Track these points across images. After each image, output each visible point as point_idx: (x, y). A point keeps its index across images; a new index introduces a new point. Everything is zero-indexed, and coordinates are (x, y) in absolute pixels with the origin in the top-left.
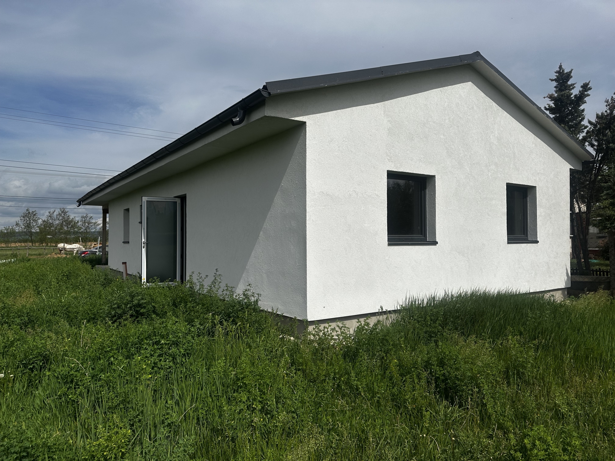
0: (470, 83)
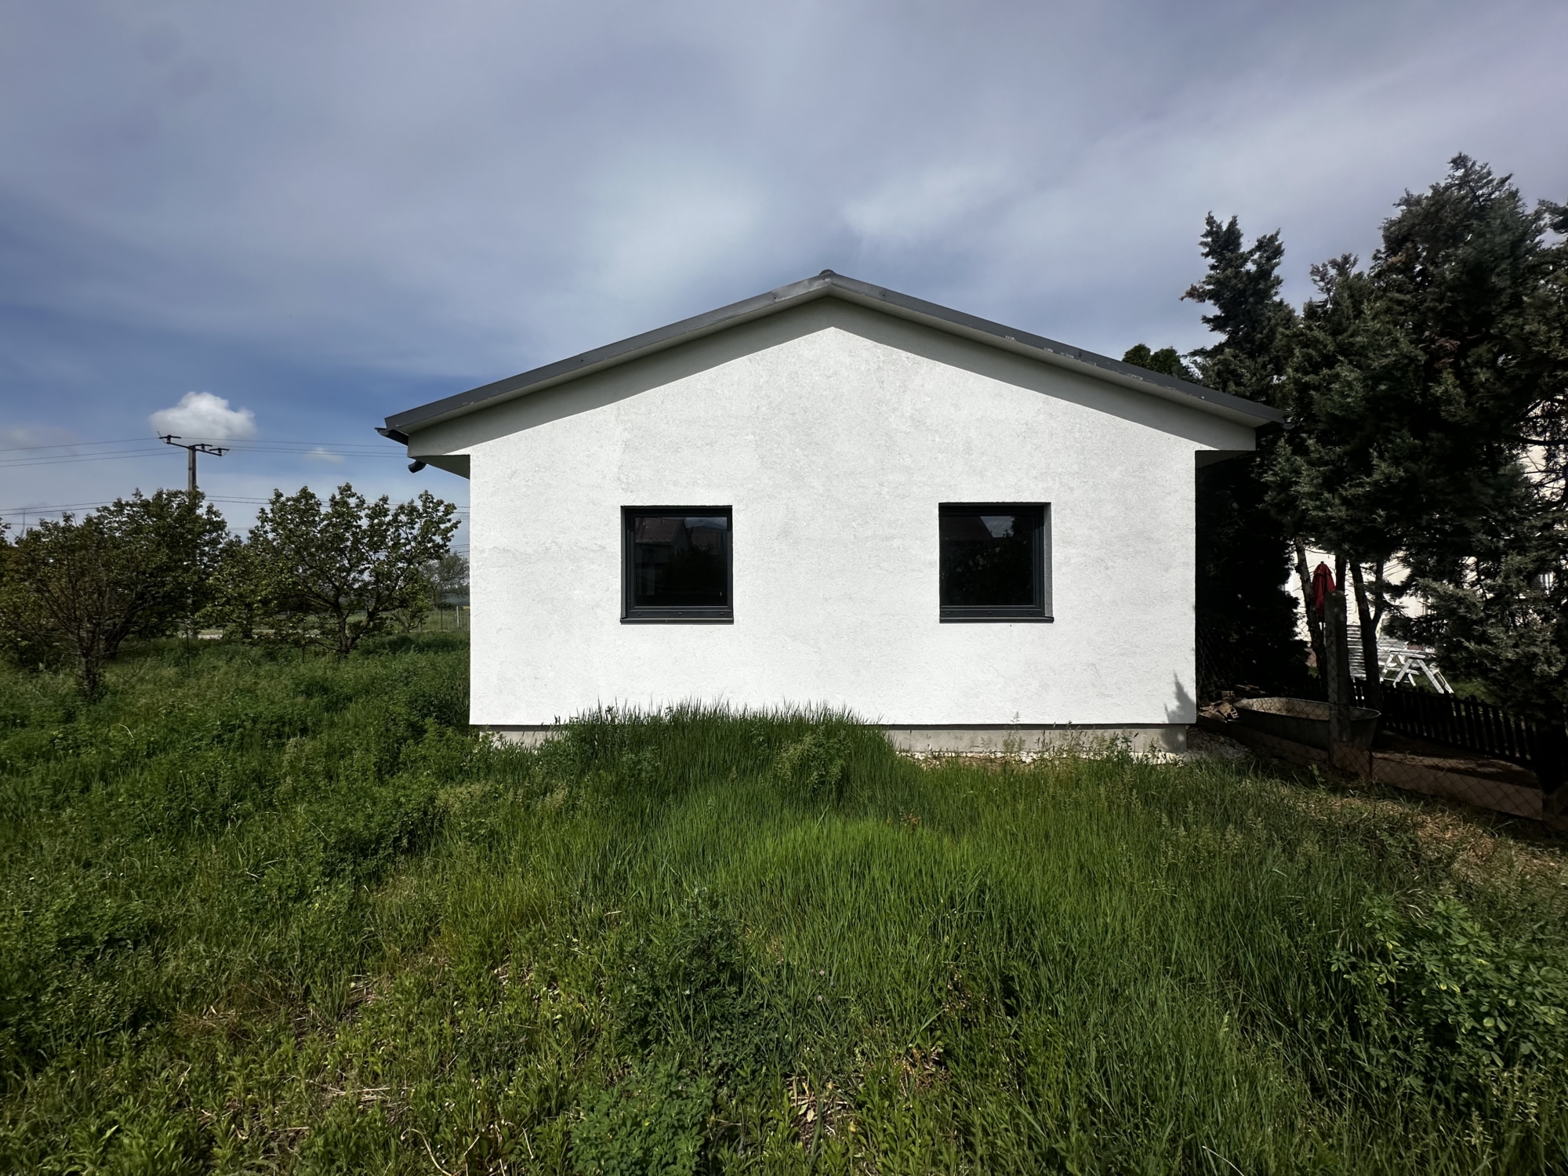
0: (832, 329)
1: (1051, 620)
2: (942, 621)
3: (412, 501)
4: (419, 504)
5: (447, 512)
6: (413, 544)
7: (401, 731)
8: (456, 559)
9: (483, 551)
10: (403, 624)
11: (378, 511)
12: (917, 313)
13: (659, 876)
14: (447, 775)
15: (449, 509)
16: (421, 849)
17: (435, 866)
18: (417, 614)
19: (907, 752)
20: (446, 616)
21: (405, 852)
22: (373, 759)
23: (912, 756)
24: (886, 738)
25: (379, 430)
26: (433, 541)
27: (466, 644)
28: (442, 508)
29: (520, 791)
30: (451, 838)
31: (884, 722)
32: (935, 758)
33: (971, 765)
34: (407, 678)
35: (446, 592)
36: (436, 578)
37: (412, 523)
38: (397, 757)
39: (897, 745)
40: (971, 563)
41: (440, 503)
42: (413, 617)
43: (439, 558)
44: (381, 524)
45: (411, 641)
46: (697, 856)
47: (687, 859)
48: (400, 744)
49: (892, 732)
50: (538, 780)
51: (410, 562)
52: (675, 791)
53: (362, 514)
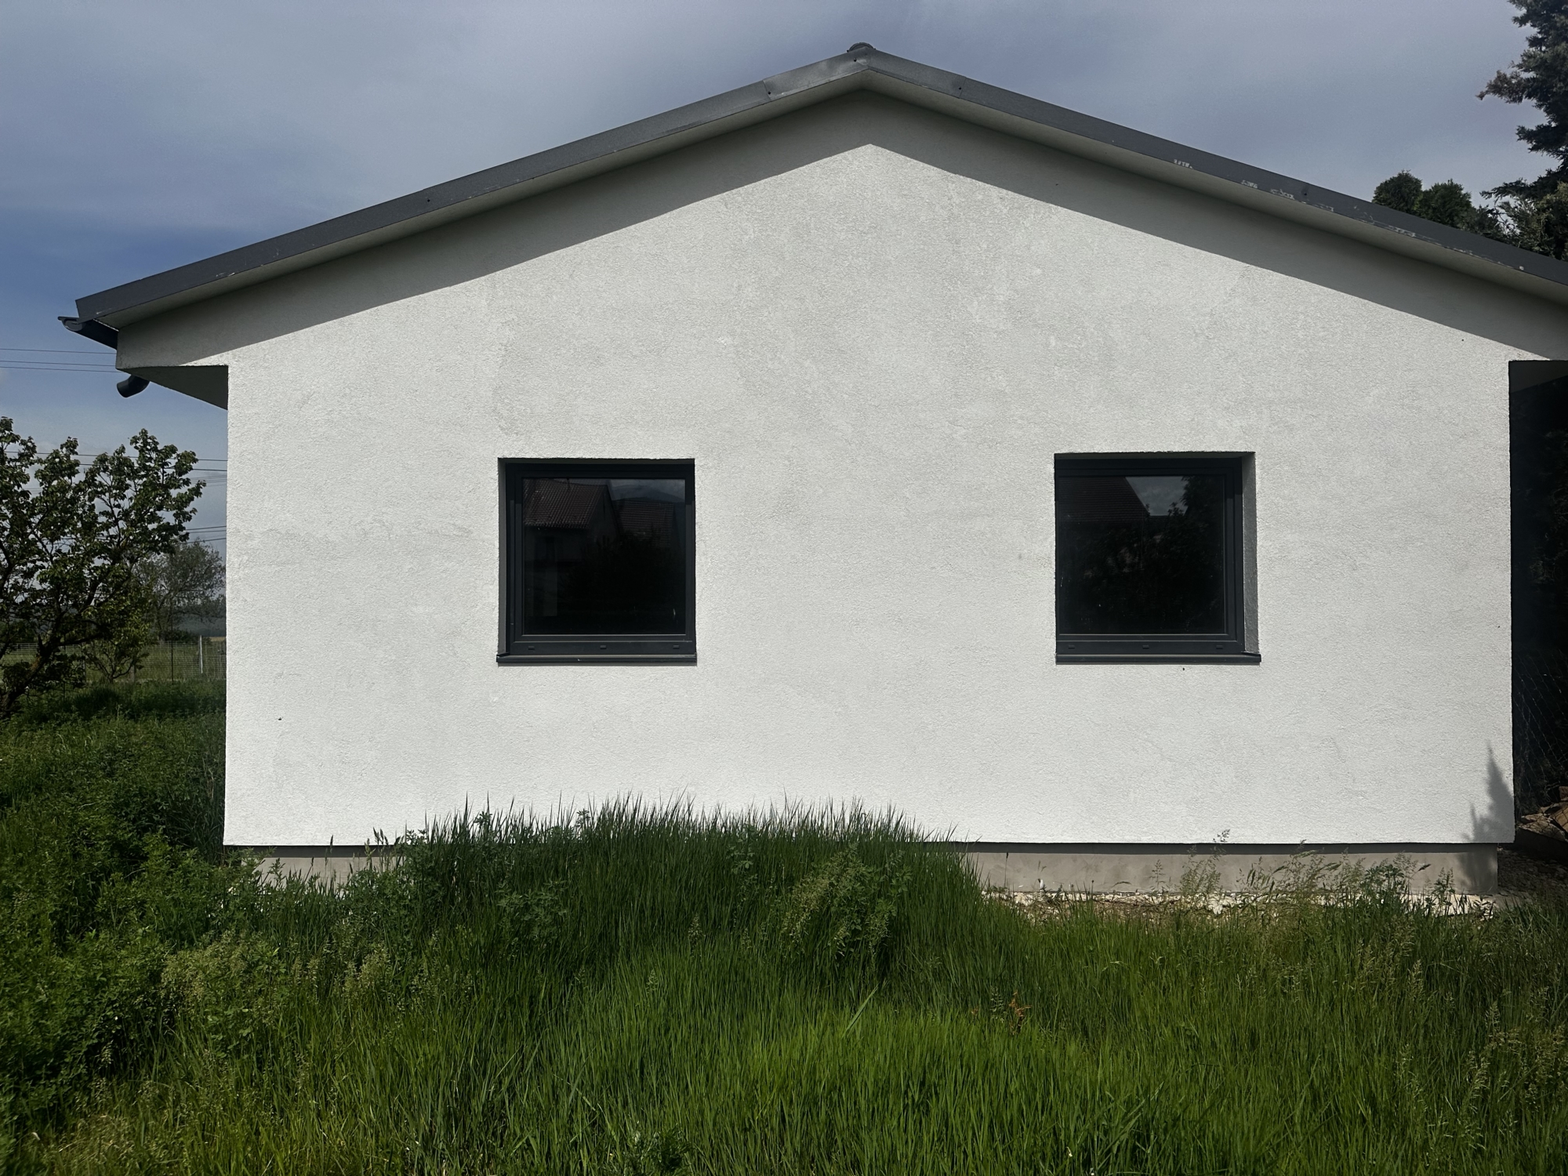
0: (869, 150)
1: (1255, 659)
2: (1059, 661)
3: (123, 449)
4: (132, 454)
5: (182, 469)
6: (122, 524)
7: (101, 855)
8: (198, 551)
9: (250, 537)
10: (102, 668)
11: (59, 467)
12: (1017, 119)
13: (564, 1112)
14: (181, 936)
15: (187, 461)
16: (136, 1066)
17: (162, 1097)
18: (129, 651)
19: (1002, 891)
20: (180, 653)
21: (109, 1072)
22: (50, 907)
23: (1011, 899)
24: (963, 866)
25: (66, 320)
26: (159, 519)
27: (216, 704)
28: (173, 461)
29: (314, 962)
30: (191, 1047)
31: (959, 837)
32: (1050, 902)
33: (1116, 915)
34: (111, 762)
35: (180, 611)
36: (162, 587)
37: (122, 487)
38: (92, 904)
39: (983, 878)
40: (1110, 561)
41: (173, 449)
42: (121, 654)
43: (169, 550)
44: (64, 489)
45: (117, 698)
46: (630, 1076)
47: (611, 1081)
48: (99, 881)
49: (974, 857)
50: (347, 943)
51: (116, 557)
52: (591, 961)
53: (30, 471)
